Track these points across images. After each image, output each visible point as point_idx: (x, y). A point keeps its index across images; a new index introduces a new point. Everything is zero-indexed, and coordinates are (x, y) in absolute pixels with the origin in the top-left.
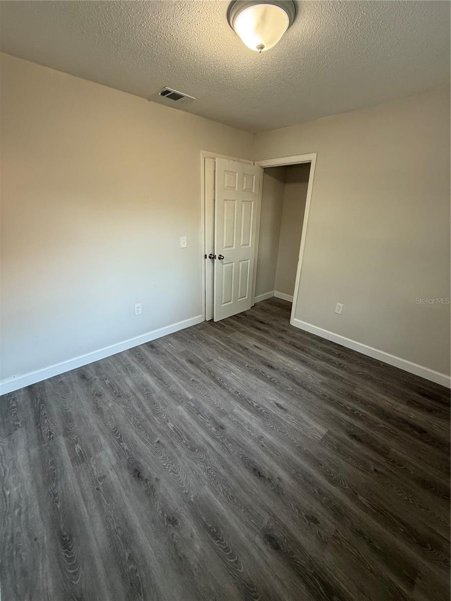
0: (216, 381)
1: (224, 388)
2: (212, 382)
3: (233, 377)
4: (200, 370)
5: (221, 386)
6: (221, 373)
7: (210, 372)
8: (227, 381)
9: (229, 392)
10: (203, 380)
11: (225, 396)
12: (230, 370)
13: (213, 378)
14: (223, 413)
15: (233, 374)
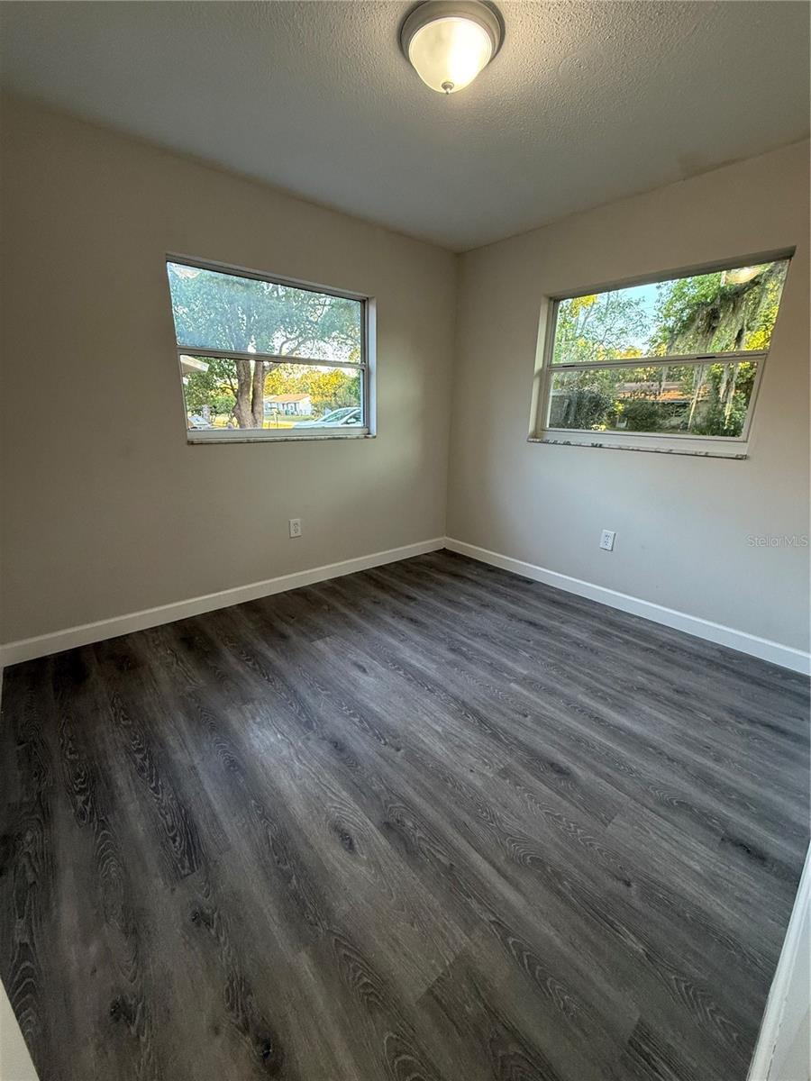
0: (475, 713)
1: (456, 699)
2: (483, 712)
3: (437, 721)
4: (520, 742)
5: (463, 702)
6: (466, 732)
7: (495, 736)
8: (452, 713)
9: (446, 691)
10: (504, 715)
11: (452, 685)
12: (445, 738)
13: (483, 721)
14: (453, 664)
15: (440, 730)
